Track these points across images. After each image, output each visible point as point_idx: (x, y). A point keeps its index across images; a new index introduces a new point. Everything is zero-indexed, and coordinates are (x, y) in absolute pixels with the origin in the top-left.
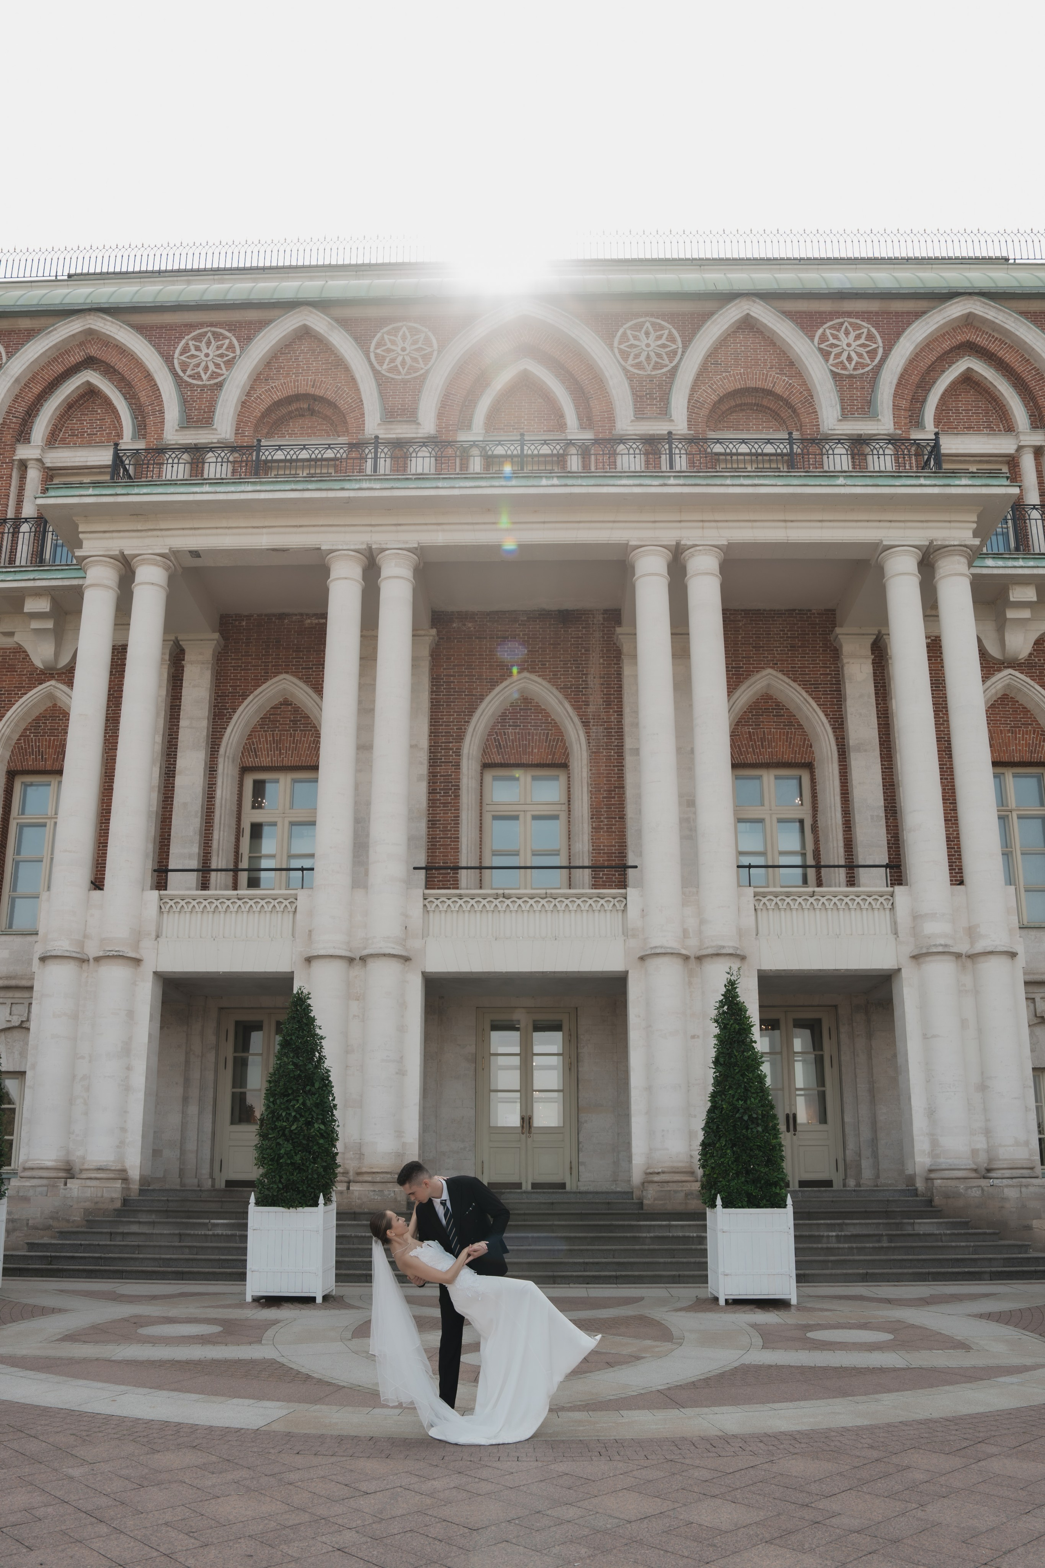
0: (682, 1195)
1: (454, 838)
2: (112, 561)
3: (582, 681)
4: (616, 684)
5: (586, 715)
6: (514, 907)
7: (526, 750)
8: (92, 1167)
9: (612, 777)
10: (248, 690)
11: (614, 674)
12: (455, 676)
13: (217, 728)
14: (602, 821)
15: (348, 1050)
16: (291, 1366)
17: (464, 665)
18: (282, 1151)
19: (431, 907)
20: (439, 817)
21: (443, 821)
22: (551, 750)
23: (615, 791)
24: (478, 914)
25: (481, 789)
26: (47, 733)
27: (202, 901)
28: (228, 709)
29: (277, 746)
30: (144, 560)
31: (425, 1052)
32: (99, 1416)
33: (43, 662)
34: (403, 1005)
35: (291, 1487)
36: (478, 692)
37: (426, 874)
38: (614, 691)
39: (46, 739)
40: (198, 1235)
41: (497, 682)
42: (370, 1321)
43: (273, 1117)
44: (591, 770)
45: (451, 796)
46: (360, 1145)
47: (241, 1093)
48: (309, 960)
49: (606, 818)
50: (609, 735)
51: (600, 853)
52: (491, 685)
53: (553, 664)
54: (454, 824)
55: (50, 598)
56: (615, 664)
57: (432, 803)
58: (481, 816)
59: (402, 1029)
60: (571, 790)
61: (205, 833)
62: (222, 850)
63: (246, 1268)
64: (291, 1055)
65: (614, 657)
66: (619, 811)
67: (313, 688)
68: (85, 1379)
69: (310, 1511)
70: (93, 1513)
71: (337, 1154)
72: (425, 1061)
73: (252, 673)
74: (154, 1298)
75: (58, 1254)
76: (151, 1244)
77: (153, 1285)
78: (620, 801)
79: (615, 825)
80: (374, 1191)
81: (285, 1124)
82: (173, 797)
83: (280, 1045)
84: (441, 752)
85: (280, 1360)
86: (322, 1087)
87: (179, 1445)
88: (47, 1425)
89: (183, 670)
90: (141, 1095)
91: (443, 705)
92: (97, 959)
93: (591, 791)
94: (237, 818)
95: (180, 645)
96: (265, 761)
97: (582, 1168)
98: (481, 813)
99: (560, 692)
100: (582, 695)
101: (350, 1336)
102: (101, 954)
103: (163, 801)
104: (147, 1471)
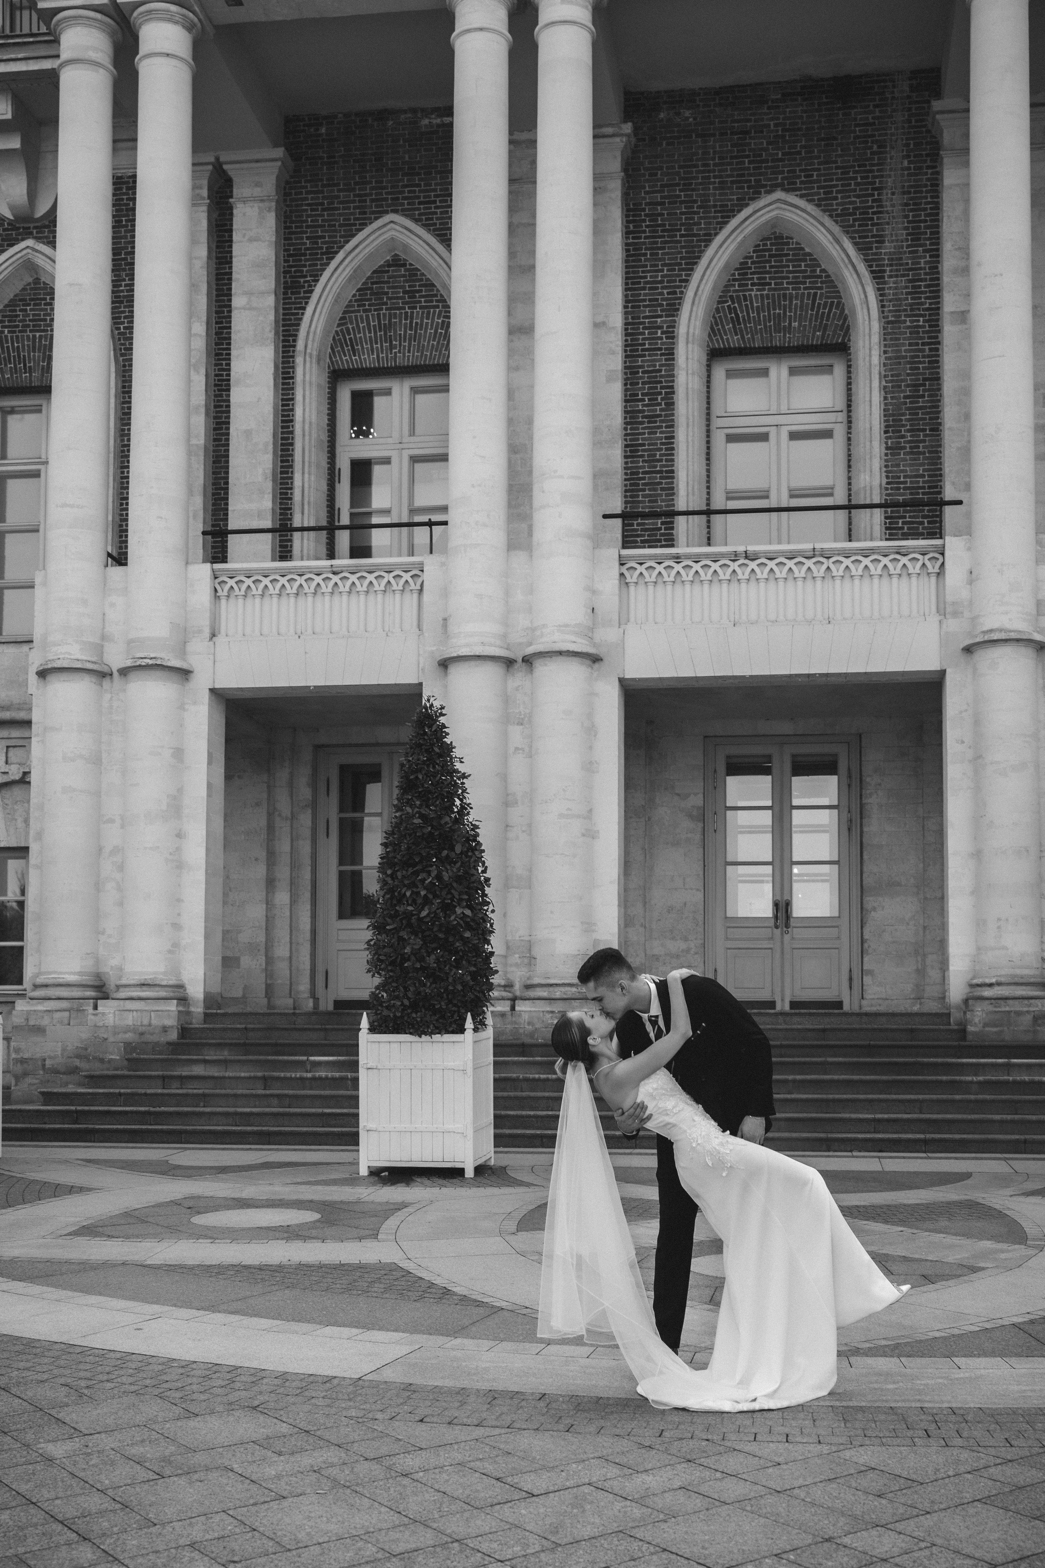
0: (1029, 1017)
1: (667, 472)
2: (98, 16)
3: (873, 201)
4: (929, 203)
5: (879, 260)
6: (761, 574)
7: (779, 324)
8: (132, 982)
9: (920, 362)
10: (335, 243)
11: (926, 186)
12: (664, 203)
13: (290, 309)
14: (903, 437)
15: (507, 801)
16: (419, 1275)
17: (678, 185)
18: (408, 950)
19: (632, 577)
20: (643, 439)
21: (649, 445)
22: (821, 323)
23: (925, 385)
24: (706, 586)
25: (708, 392)
26: (28, 326)
27: (278, 577)
28: (306, 276)
29: (385, 334)
30: (150, 12)
31: (626, 806)
32: (112, 1355)
33: (12, 208)
34: (591, 730)
35: (406, 1481)
36: (701, 229)
37: (624, 525)
38: (926, 215)
39: (28, 336)
40: (291, 1078)
41: (733, 211)
42: (546, 1204)
43: (391, 898)
44: (885, 352)
45: (660, 404)
46: (530, 945)
47: (353, 873)
48: (444, 664)
49: (908, 431)
50: (915, 292)
51: (899, 489)
52: (722, 217)
53: (825, 175)
54: (667, 449)
55: (10, 97)
56: (928, 167)
57: (631, 417)
58: (708, 436)
59: (589, 767)
60: (853, 386)
61: (282, 478)
62: (309, 503)
63: (358, 1127)
64: (418, 803)
65: (927, 155)
66: (930, 419)
67: (438, 235)
68: (100, 1294)
69: (435, 1525)
70: (74, 1523)
71: (492, 954)
72: (626, 819)
73: (340, 215)
74: (223, 1170)
75: (86, 1108)
76: (223, 1092)
77: (225, 1152)
78: (931, 401)
79: (924, 441)
80: (552, 1012)
81: (410, 908)
82: (229, 423)
83: (400, 787)
84: (644, 334)
85: (404, 1264)
86: (467, 852)
87: (231, 1404)
88: (28, 1369)
89: (232, 214)
90: (200, 876)
91: (645, 254)
92: (124, 672)
93: (885, 387)
94: (329, 452)
95: (224, 172)
96: (368, 360)
97: (867, 980)
98: (708, 431)
99: (836, 222)
100: (873, 225)
101: (513, 1228)
102: (129, 663)
103: (215, 429)
104: (173, 1448)
